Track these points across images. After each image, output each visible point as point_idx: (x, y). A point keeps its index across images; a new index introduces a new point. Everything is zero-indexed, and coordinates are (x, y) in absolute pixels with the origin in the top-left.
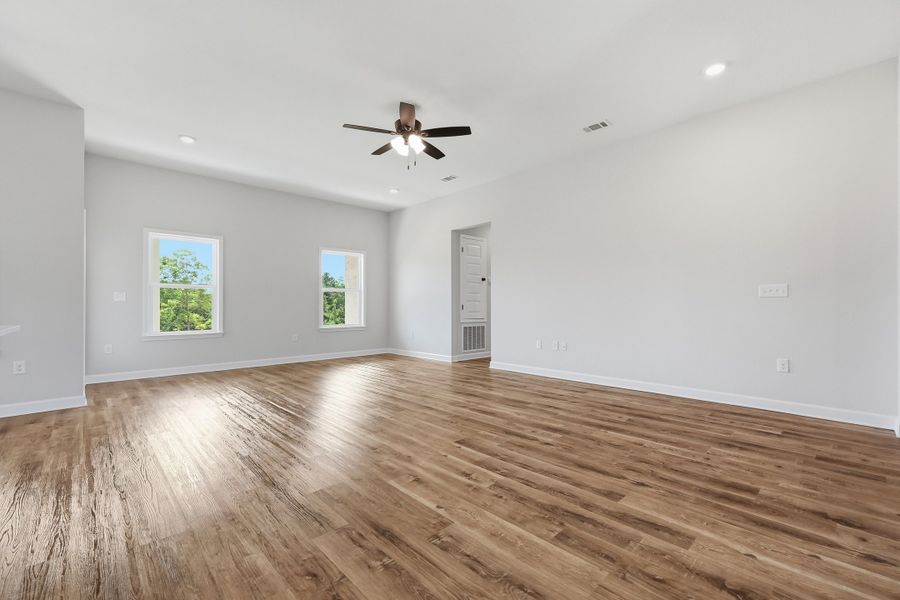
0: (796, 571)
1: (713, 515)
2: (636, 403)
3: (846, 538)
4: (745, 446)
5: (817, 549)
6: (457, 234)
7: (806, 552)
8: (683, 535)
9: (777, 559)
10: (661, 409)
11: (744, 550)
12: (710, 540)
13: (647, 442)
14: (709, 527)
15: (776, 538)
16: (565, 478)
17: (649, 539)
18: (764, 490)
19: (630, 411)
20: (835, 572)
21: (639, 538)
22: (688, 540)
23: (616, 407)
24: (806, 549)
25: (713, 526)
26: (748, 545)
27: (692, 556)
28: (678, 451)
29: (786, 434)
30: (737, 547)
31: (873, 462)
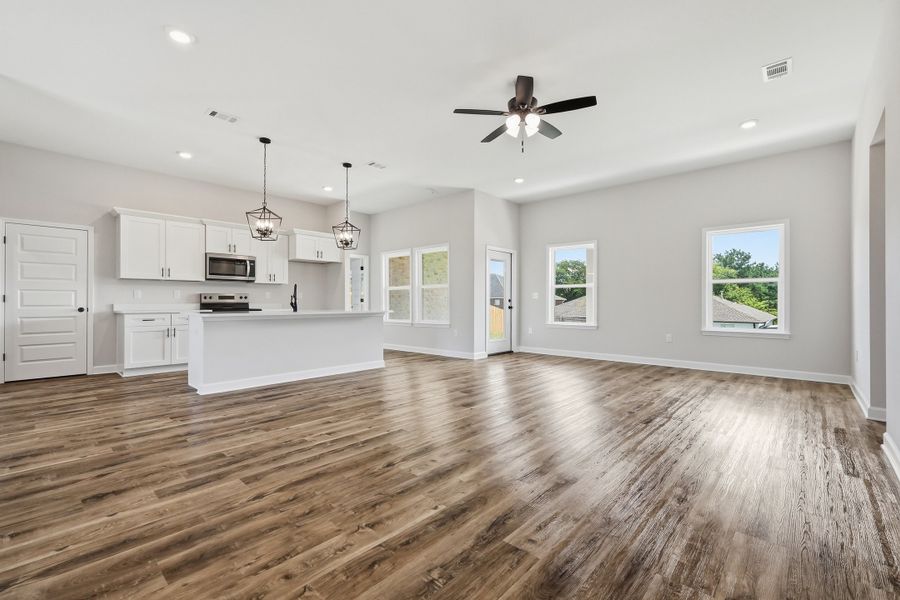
0: (73, 529)
1: (172, 520)
7: (71, 547)
8: (169, 495)
9: (92, 526)
11: (120, 515)
12: (148, 504)
14: (161, 511)
15: (103, 540)
18: (162, 587)
20: (41, 548)
21: (187, 477)
22: (161, 495)
26: (121, 520)
30: (127, 513)
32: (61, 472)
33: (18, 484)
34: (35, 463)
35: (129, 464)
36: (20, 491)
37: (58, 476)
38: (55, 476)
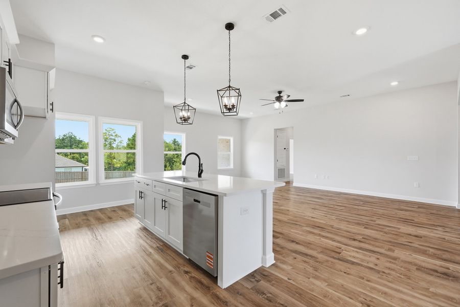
2: (362, 198)
3: (440, 229)
4: (406, 210)
5: (432, 230)
6: (276, 130)
10: (372, 200)
12: (405, 229)
13: (374, 209)
16: (356, 217)
17: (388, 228)
18: (415, 220)
19: (361, 201)
22: (399, 229)
23: (355, 199)
24: (429, 230)
25: (404, 226)
27: (400, 231)
28: (385, 212)
29: (419, 207)
31: (448, 214)
32: (424, 253)
33: (444, 256)
34: (435, 265)
35: (396, 241)
36: (444, 252)
37: (426, 251)
38: (428, 252)
